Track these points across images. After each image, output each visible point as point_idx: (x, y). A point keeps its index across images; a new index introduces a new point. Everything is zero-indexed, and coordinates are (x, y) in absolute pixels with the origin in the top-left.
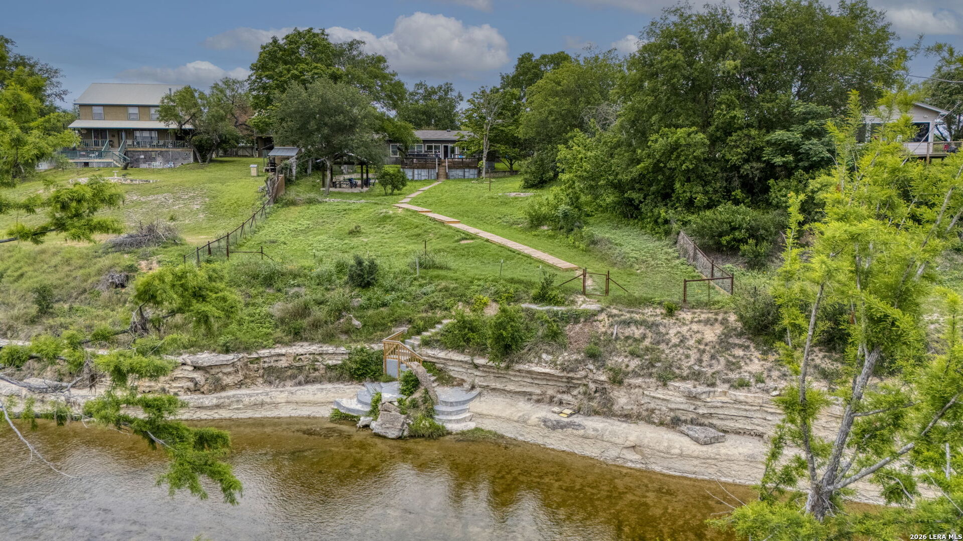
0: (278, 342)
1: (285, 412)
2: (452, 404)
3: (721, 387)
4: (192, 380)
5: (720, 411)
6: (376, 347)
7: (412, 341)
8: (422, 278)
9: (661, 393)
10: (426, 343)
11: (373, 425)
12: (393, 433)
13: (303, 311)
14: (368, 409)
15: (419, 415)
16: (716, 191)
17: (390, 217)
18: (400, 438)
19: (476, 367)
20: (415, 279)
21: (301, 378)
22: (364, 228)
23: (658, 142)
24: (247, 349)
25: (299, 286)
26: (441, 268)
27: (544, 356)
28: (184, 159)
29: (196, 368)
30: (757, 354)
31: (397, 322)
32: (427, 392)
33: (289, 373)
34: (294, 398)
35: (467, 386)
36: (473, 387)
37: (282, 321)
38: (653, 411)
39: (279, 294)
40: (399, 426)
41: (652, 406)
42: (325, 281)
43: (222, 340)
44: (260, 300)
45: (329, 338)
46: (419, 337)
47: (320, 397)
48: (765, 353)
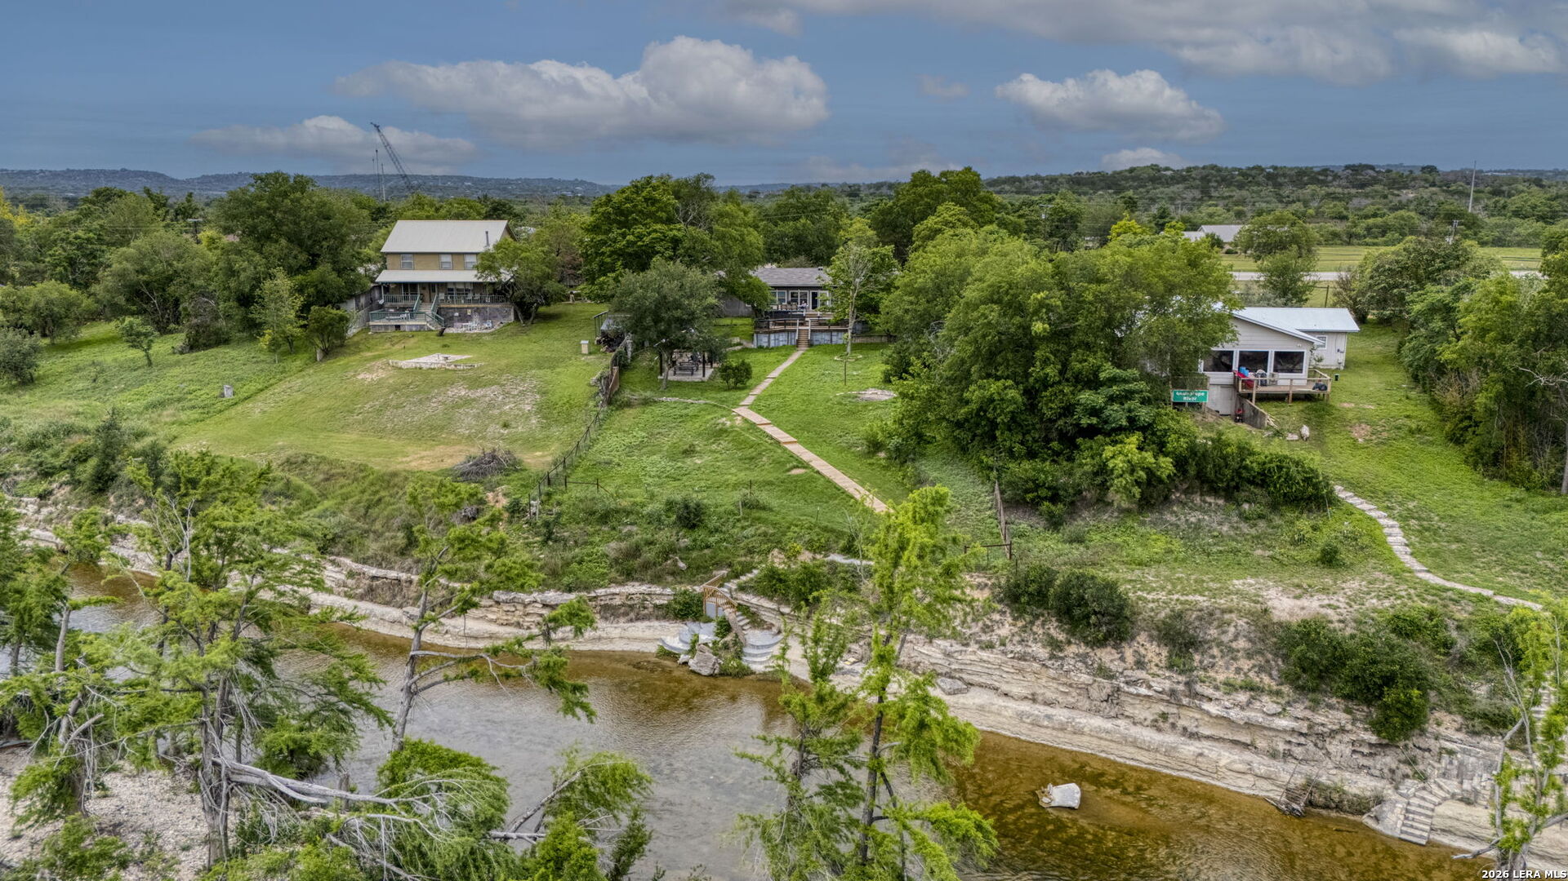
0: (613, 581)
1: (619, 646)
2: (758, 647)
3: (974, 647)
4: (541, 615)
5: (969, 668)
6: (698, 589)
7: (729, 585)
8: (745, 519)
9: (925, 649)
10: (742, 588)
11: (691, 662)
12: (706, 671)
13: (635, 552)
14: (687, 648)
15: (729, 656)
16: (1035, 441)
17: (726, 431)
18: (711, 675)
19: (782, 614)
20: (738, 520)
21: (632, 615)
22: (699, 444)
23: (974, 394)
24: (587, 589)
25: (631, 524)
26: (764, 508)
27: (838, 609)
28: (504, 317)
29: (545, 606)
30: (1010, 620)
31: (718, 565)
32: (737, 636)
33: (622, 610)
34: (627, 634)
35: (775, 630)
36: (779, 632)
37: (616, 560)
38: (919, 664)
39: (613, 532)
40: (711, 665)
41: (918, 659)
42: (655, 520)
43: (566, 580)
44: (597, 539)
45: (657, 579)
46: (736, 581)
47: (648, 634)
48: (1015, 619)
